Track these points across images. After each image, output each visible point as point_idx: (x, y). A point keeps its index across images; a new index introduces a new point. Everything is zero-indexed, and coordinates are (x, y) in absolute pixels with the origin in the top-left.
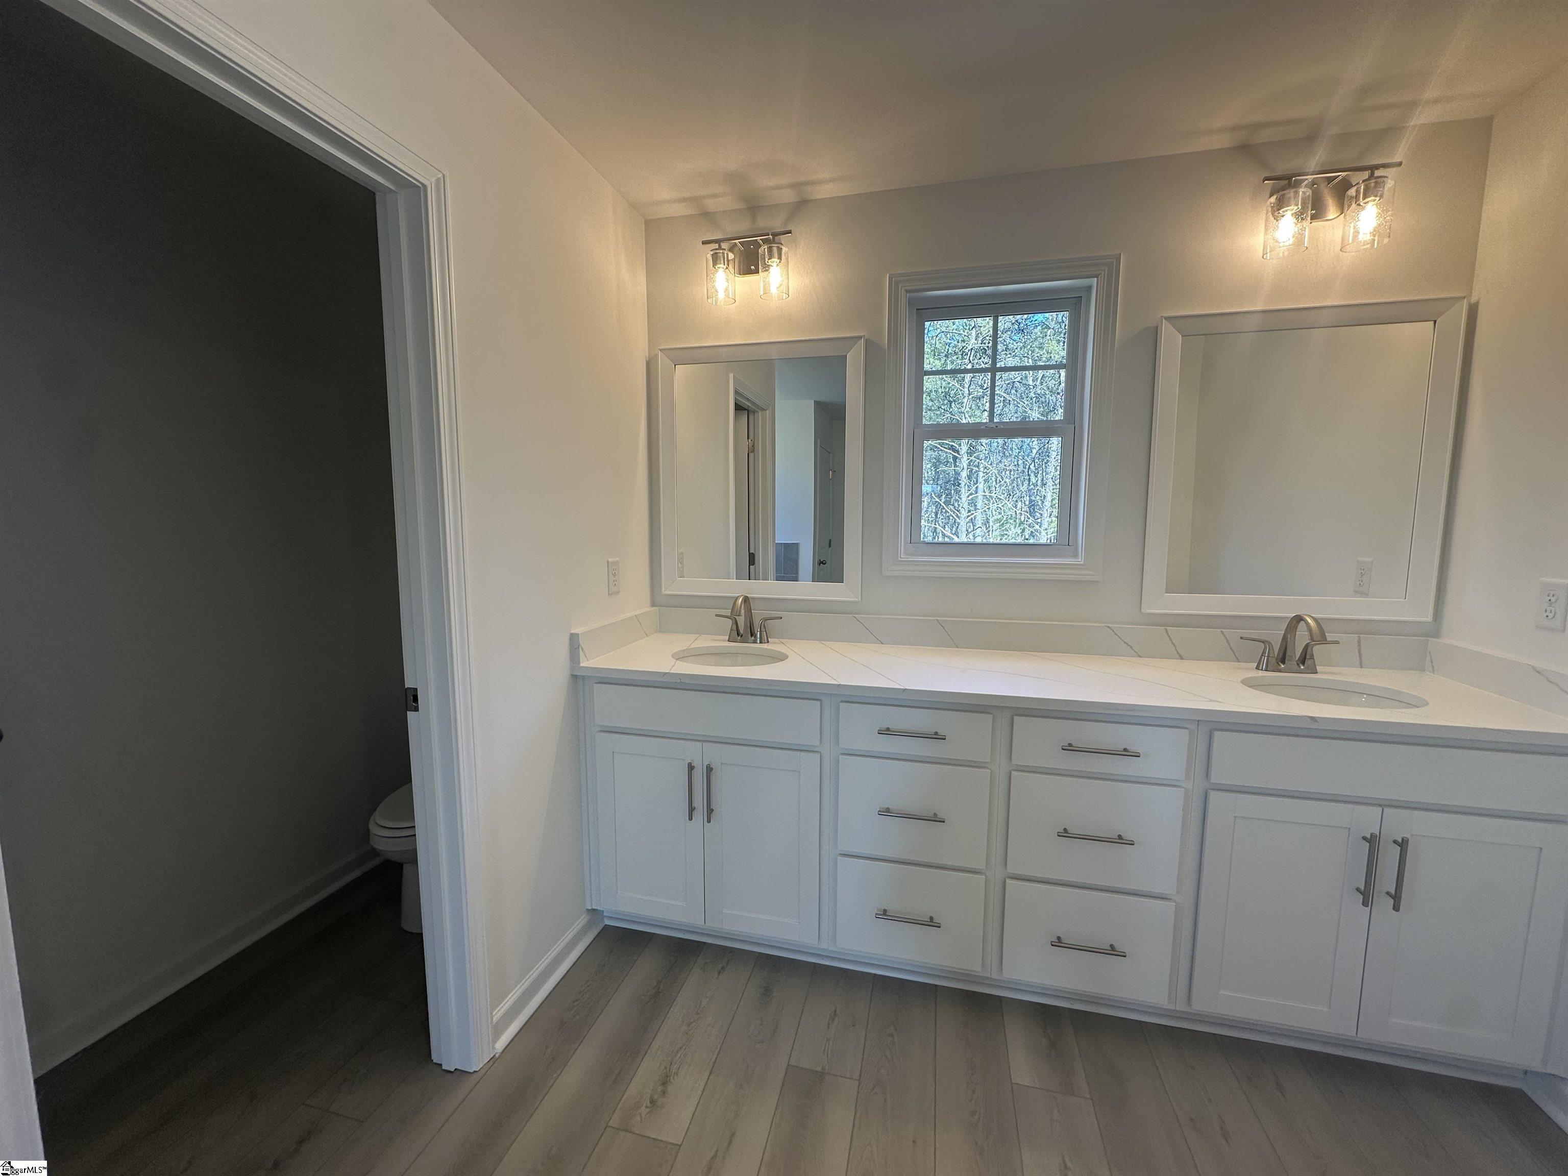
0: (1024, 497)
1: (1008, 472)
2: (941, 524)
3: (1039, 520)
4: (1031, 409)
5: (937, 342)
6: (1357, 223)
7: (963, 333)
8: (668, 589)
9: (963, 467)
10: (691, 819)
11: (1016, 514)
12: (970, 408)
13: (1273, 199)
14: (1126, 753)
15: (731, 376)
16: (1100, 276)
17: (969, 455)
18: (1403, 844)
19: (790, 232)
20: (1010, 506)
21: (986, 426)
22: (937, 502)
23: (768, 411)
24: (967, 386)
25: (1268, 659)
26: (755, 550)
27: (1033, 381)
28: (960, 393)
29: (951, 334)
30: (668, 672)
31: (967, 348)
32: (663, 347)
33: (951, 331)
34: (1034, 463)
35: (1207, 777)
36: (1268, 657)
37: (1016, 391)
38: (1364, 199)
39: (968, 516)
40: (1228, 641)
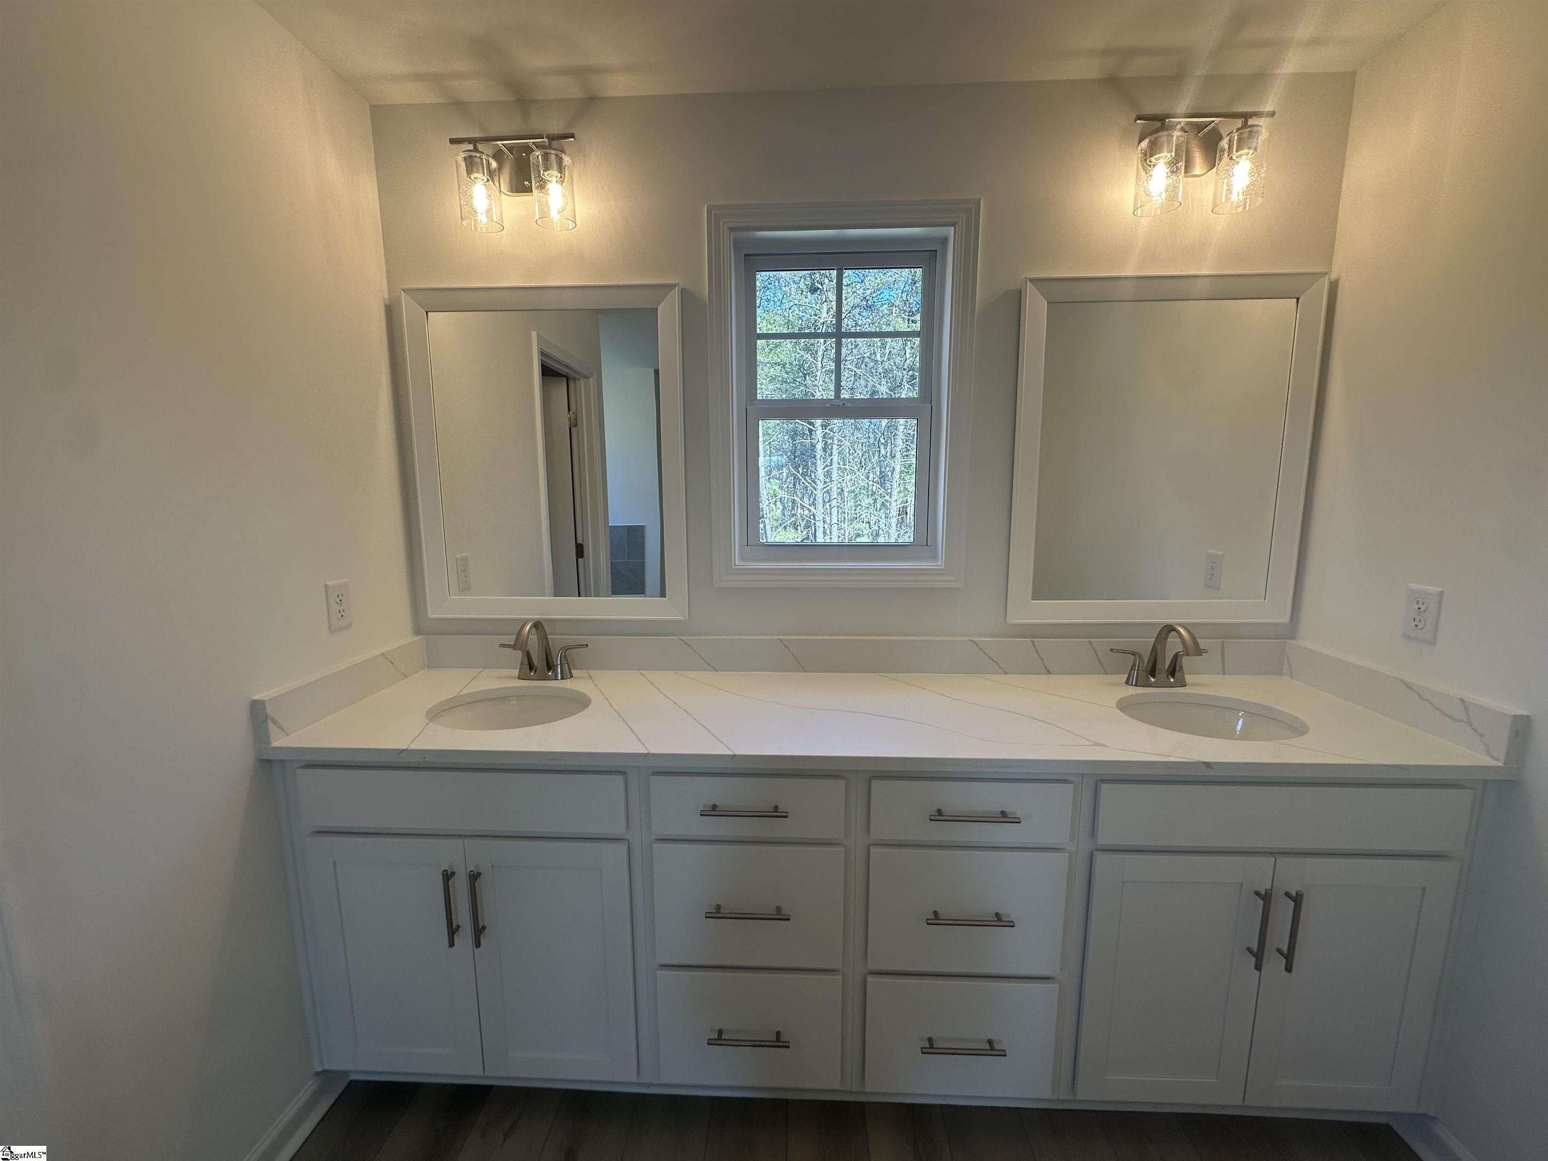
0: (875, 468)
1: (860, 445)
2: (799, 494)
3: (889, 491)
4: (880, 384)
5: (791, 315)
6: (1232, 179)
7: (815, 306)
8: (434, 612)
9: (818, 440)
10: (452, 944)
11: (868, 484)
12: (824, 382)
13: (1145, 144)
14: (1004, 817)
15: (534, 335)
16: (957, 224)
17: (824, 428)
18: (1297, 900)
19: (572, 136)
20: (863, 477)
21: (832, 403)
22: (794, 474)
23: (591, 379)
24: (820, 359)
25: (1137, 673)
26: (583, 541)
27: (881, 357)
28: (814, 366)
29: (804, 307)
30: (405, 748)
31: (819, 321)
32: (407, 287)
33: (803, 304)
34: (884, 436)
35: (1093, 835)
36: (1138, 670)
37: (866, 366)
38: (1237, 151)
39: (825, 488)
40: (1095, 651)
